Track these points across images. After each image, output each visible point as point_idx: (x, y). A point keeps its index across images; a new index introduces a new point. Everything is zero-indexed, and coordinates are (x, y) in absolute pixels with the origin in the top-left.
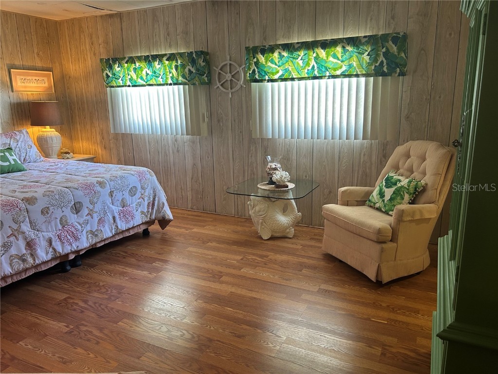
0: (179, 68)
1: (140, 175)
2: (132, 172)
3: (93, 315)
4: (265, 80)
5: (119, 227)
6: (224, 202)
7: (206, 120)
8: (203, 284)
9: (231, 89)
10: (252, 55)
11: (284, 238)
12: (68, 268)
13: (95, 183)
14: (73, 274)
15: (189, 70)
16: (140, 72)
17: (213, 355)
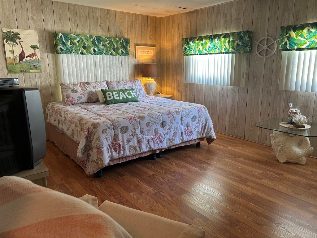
0: (231, 42)
1: (199, 109)
2: (195, 107)
3: (167, 187)
4: (294, 49)
5: (184, 139)
6: (251, 132)
7: (245, 76)
8: (234, 184)
9: (266, 56)
10: (285, 32)
11: (297, 164)
12: (155, 158)
13: (174, 112)
14: (157, 162)
15: (237, 44)
16: (205, 46)
17: (240, 231)
